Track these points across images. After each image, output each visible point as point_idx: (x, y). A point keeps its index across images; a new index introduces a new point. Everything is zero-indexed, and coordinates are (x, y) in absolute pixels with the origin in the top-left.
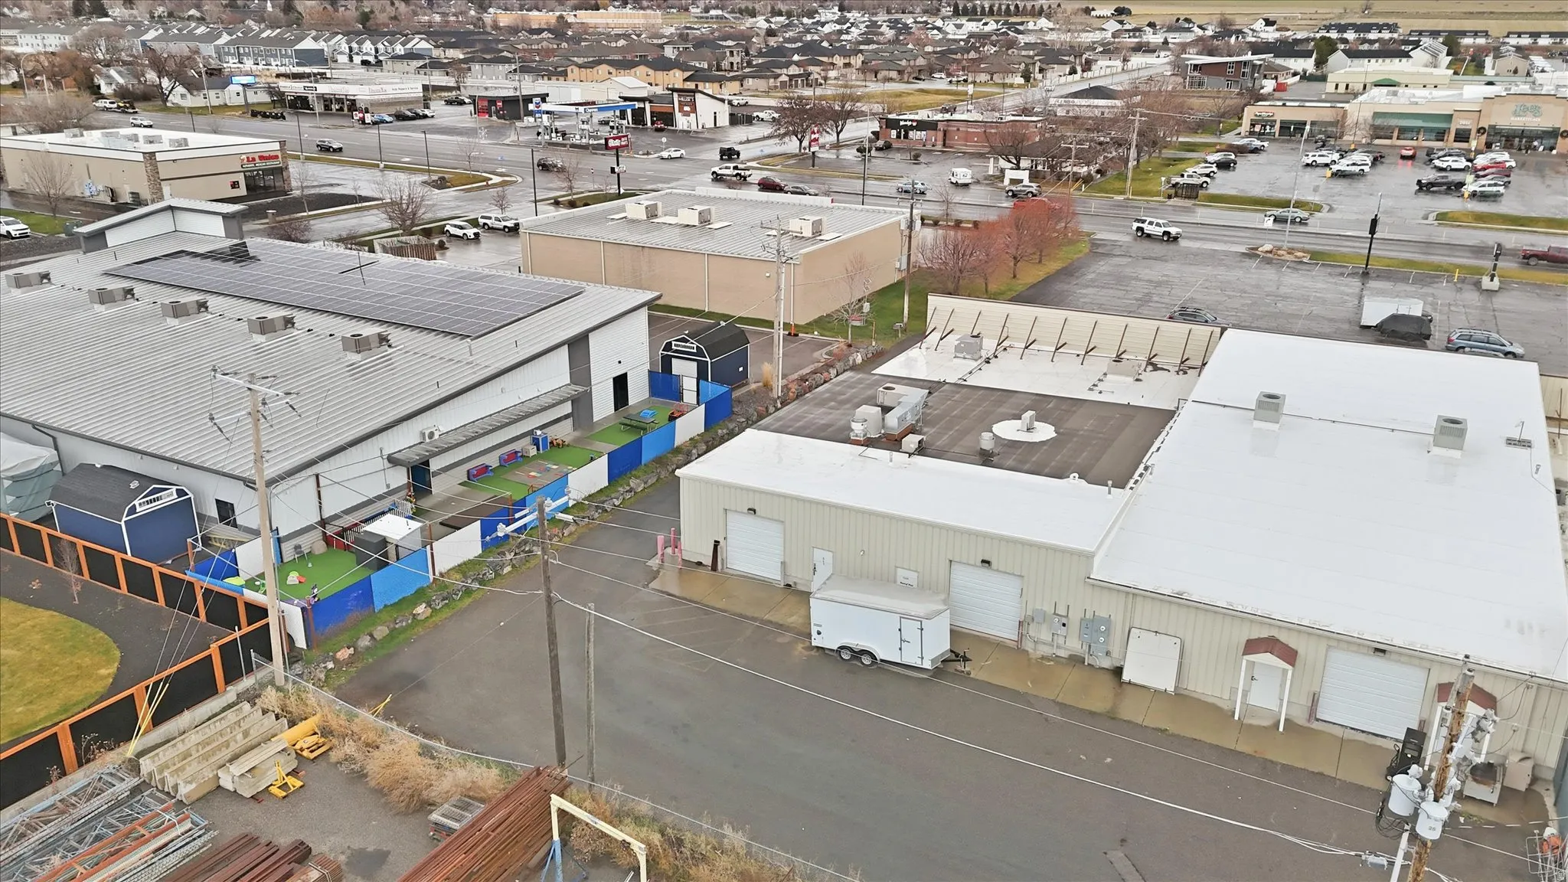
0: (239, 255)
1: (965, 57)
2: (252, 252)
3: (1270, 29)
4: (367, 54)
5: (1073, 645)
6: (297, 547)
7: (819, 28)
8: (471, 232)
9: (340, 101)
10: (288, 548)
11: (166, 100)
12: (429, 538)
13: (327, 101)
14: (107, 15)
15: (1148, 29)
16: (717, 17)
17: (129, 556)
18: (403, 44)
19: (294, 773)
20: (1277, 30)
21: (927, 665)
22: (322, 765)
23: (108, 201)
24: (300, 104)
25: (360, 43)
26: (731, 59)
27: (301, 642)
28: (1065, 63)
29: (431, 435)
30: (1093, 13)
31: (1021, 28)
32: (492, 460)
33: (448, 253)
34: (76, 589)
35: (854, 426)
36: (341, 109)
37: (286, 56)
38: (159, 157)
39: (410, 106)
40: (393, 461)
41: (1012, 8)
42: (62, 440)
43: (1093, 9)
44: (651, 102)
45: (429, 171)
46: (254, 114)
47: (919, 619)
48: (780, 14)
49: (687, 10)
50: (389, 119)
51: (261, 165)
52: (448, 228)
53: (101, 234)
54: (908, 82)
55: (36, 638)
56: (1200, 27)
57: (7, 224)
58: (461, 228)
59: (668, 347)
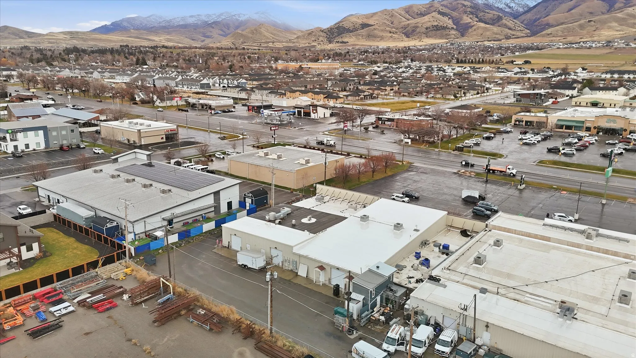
0: (150, 165)
1: (439, 86)
2: (153, 164)
3: (584, 72)
4: (225, 84)
5: (291, 267)
6: (139, 237)
7: (398, 70)
8: (222, 157)
9: (206, 105)
10: (137, 236)
11: (154, 104)
12: (166, 236)
13: (203, 105)
14: (146, 65)
15: (530, 71)
16: (362, 64)
17: (105, 236)
18: (237, 81)
19: (125, 277)
20: (588, 72)
21: (257, 269)
22: (130, 276)
23: (127, 143)
24: (193, 106)
25: (223, 80)
26: (350, 87)
27: (133, 255)
28: (475, 90)
29: (173, 214)
30: (514, 63)
31: (478, 70)
32: (190, 221)
33: (214, 163)
34: (93, 242)
35: (266, 217)
36: (207, 108)
37: (197, 85)
38: (141, 131)
39: (227, 108)
40: (164, 219)
41: (481, 60)
42: (97, 211)
43: (515, 61)
44: (303, 109)
45: (221, 133)
46: (179, 110)
47: (255, 258)
48: (386, 63)
49: (352, 61)
50: (220, 112)
51: (170, 132)
52: (216, 155)
53: (117, 159)
54: (411, 97)
55: (84, 250)
56: (553, 71)
57: (99, 150)
58: (219, 155)
59: (245, 195)
